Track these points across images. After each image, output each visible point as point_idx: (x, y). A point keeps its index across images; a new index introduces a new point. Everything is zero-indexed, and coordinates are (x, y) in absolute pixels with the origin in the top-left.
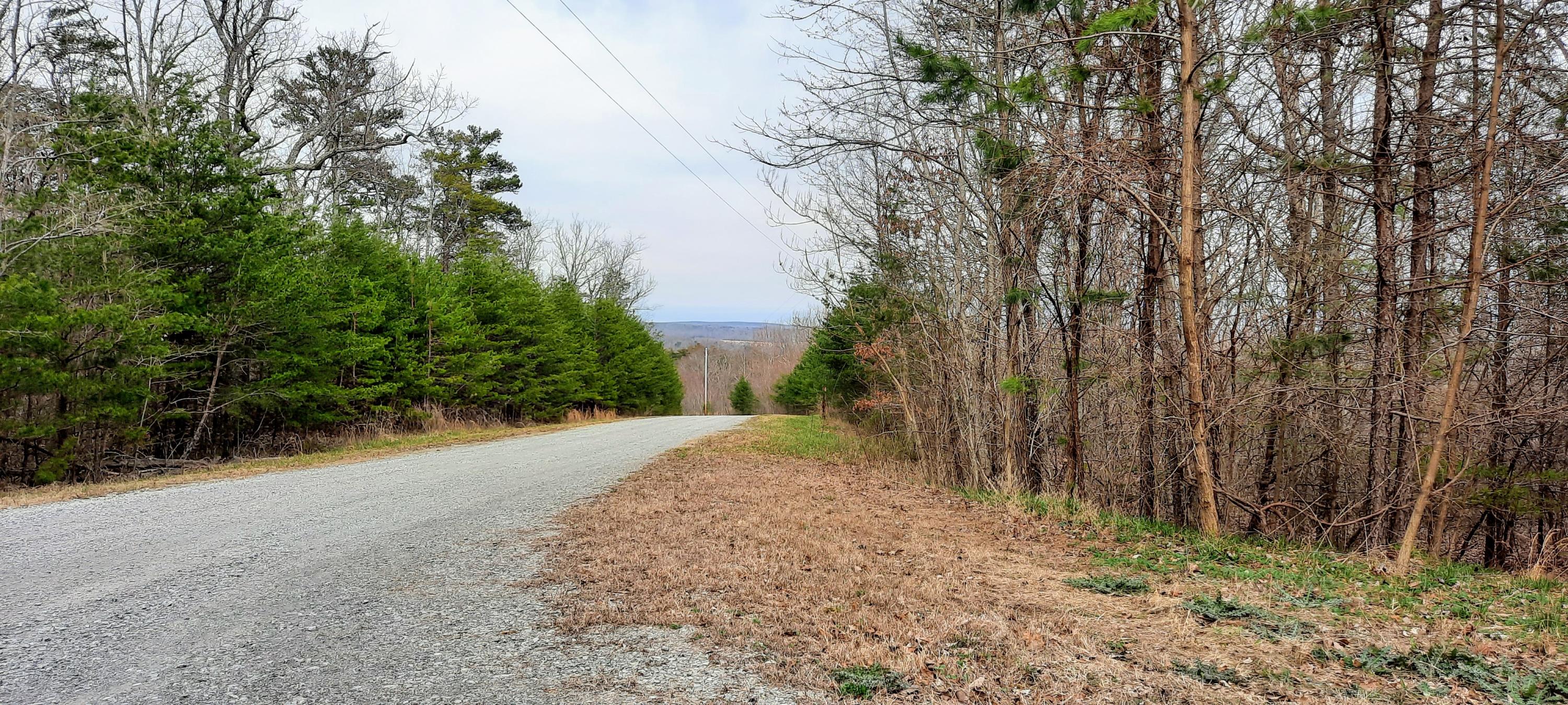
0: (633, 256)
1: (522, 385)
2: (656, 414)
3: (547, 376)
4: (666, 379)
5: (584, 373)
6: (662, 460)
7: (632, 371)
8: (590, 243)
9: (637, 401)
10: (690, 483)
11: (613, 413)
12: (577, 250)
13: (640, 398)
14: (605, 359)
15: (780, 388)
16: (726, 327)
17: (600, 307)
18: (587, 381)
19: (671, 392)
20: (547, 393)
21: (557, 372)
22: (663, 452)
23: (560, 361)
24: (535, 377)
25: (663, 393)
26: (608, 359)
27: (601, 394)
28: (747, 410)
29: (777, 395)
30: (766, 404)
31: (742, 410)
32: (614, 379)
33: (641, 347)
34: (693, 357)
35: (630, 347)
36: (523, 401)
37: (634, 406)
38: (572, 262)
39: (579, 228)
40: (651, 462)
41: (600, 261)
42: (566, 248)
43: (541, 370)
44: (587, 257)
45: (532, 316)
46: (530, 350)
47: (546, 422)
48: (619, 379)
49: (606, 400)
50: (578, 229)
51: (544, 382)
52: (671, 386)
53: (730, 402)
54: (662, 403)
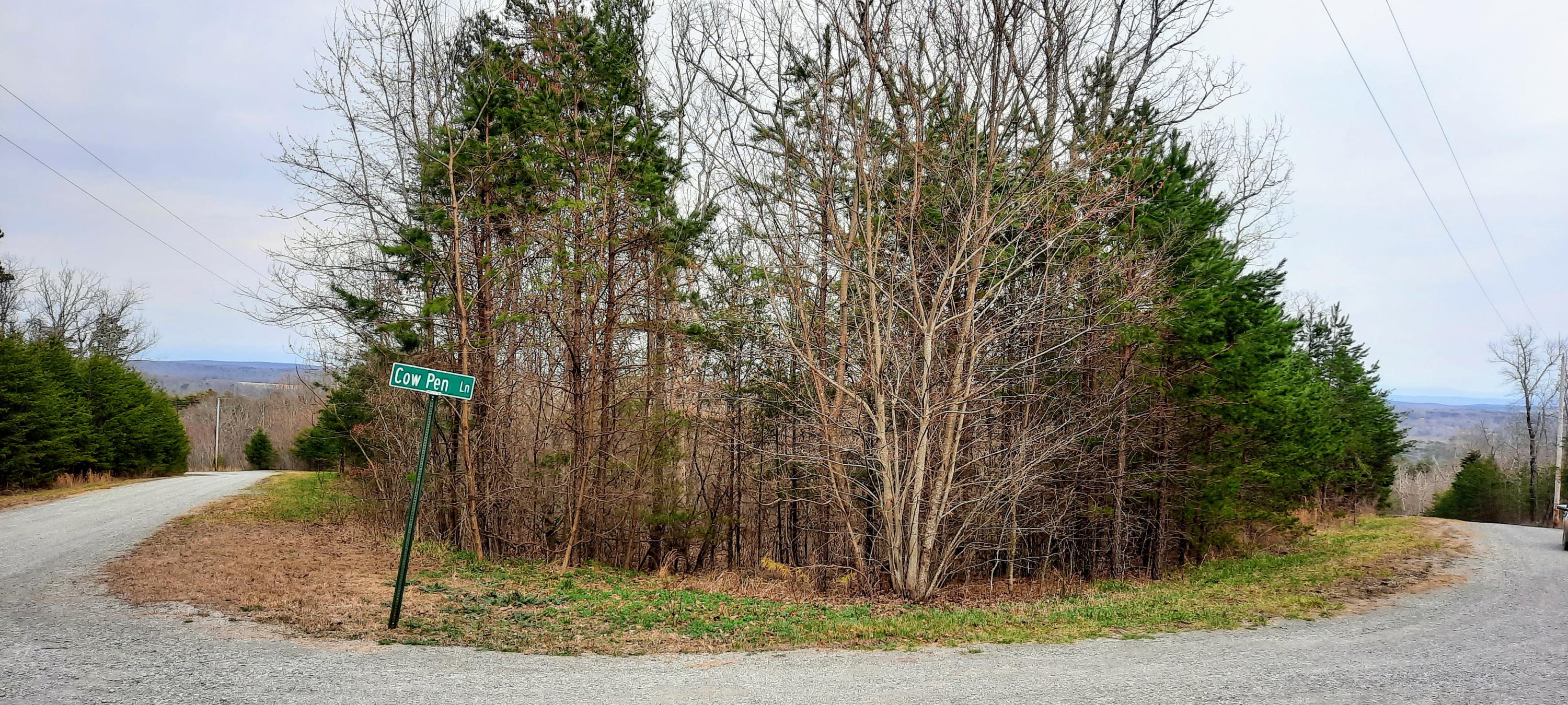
0: (135, 306)
1: (10, 452)
2: (159, 474)
3: (37, 441)
4: (170, 437)
5: (77, 436)
6: (168, 528)
7: (131, 432)
8: (82, 292)
9: (136, 462)
10: (192, 545)
11: (108, 475)
12: (66, 299)
13: (139, 458)
14: (98, 421)
15: (301, 442)
16: (246, 369)
17: (94, 365)
18: (80, 444)
19: (175, 450)
20: (36, 459)
21: (47, 437)
22: (169, 520)
23: (53, 426)
24: (23, 443)
25: (166, 451)
26: (104, 419)
27: (95, 456)
28: (265, 464)
29: (297, 449)
30: (286, 458)
31: (259, 464)
32: (110, 441)
33: (142, 407)
34: (203, 406)
35: (130, 407)
36: (11, 468)
37: (133, 466)
38: (59, 312)
39: (69, 276)
40: (159, 529)
41: (94, 312)
42: (52, 297)
43: (32, 437)
44: (79, 306)
45: (22, 383)
46: (20, 417)
47: (34, 487)
48: (116, 441)
49: (101, 461)
50: (67, 279)
51: (33, 448)
52: (175, 443)
53: (245, 456)
54: (164, 461)
